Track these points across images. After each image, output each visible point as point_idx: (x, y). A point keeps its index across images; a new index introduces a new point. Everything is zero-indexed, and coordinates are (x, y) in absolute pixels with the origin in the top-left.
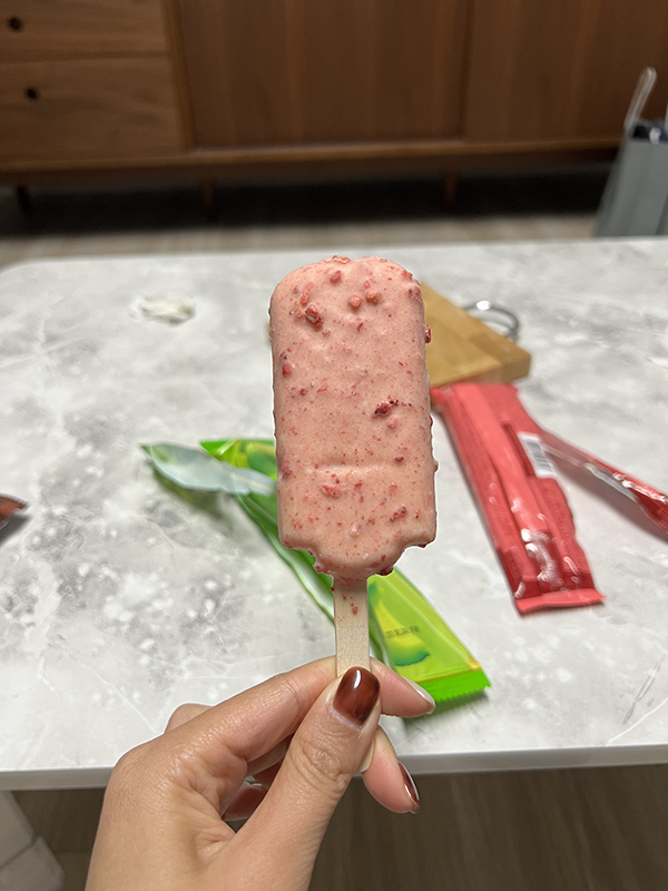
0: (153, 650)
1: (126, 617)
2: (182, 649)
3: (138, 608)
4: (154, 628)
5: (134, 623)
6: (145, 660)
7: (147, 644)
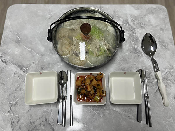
0: (116, 15)
1: (120, 19)
2: (113, 15)
3: (119, 20)
4: (117, 17)
5: (119, 18)
6: (117, 14)
7: (117, 15)
